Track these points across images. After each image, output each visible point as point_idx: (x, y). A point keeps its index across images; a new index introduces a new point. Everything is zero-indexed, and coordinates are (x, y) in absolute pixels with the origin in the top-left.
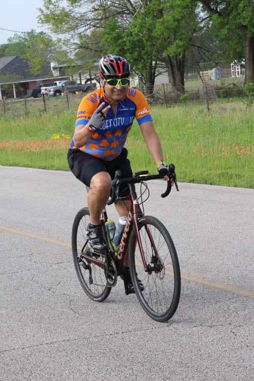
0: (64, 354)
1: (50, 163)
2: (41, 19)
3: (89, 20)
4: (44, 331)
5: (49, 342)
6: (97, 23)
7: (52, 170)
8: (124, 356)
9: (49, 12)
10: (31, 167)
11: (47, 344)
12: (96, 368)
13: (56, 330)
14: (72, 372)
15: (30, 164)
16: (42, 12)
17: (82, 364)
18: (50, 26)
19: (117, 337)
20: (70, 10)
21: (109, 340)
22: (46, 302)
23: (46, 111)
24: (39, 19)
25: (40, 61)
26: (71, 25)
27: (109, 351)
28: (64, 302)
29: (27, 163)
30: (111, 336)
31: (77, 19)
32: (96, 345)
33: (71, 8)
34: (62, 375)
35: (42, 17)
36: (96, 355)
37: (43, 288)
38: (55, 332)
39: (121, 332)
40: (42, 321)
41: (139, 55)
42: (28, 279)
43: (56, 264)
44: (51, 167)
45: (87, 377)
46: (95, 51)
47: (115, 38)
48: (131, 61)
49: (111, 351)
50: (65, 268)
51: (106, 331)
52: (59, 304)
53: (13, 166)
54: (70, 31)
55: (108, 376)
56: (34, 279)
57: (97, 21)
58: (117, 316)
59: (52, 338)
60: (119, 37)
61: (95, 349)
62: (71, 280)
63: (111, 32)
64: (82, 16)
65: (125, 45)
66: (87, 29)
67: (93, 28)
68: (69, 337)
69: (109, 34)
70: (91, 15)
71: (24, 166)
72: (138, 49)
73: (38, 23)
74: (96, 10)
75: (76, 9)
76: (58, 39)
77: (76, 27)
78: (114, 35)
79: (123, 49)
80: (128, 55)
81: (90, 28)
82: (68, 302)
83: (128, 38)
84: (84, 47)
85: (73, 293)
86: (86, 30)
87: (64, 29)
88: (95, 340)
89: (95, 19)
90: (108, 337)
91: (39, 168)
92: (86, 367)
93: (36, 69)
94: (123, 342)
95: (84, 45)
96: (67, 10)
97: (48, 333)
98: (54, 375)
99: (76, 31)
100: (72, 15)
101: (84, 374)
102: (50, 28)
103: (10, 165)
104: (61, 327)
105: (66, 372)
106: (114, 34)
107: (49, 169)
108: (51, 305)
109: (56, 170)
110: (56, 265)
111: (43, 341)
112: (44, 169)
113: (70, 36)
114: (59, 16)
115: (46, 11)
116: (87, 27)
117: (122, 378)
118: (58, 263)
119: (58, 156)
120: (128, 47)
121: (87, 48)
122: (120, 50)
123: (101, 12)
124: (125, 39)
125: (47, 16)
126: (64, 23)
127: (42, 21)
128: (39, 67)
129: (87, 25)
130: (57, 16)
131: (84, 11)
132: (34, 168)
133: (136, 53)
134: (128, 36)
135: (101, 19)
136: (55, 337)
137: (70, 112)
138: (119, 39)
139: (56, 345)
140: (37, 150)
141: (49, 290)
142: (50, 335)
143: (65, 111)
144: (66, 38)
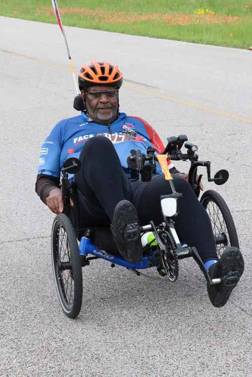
1: (199, 38)
4: (232, 199)
5: (241, 209)
7: (202, 44)
10: (179, 40)
13: (244, 199)
15: (178, 37)
28: (246, 172)
29: (174, 36)
37: (220, 158)
38: (243, 201)
40: (228, 189)
42: (203, 148)
43: (229, 135)
44: (200, 41)
50: (239, 140)
52: (241, 174)
53: (161, 38)
56: (209, 148)
59: (242, 206)
62: (248, 151)
71: (172, 39)
91: (188, 41)
97: (237, 201)
103: (158, 38)
107: (198, 43)
108: (234, 175)
109: (206, 44)
111: (233, 209)
118: (231, 135)
119: (207, 29)
132: (183, 41)
136: (244, 205)
139: (248, 213)
140: (185, 24)
141: (228, 160)
142: (240, 204)
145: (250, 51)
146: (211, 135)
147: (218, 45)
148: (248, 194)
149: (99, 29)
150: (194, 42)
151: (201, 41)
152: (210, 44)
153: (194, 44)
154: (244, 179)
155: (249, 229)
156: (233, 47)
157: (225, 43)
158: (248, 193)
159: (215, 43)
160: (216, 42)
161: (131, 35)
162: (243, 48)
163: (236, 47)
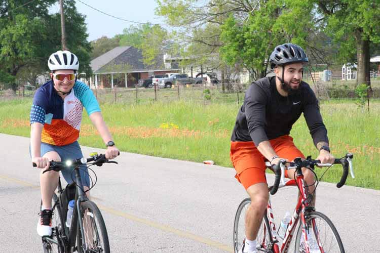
1: (158, 151)
2: (158, 11)
3: (205, 15)
6: (213, 18)
7: (159, 157)
9: (166, 5)
10: (138, 153)
15: (138, 150)
16: (160, 4)
18: (167, 19)
20: (187, 5)
23: (156, 100)
24: (155, 11)
25: (155, 51)
26: (187, 18)
29: (134, 149)
31: (193, 13)
33: (189, 2)
35: (159, 9)
44: (159, 155)
46: (209, 45)
54: (185, 24)
57: (213, 16)
60: (234, 34)
64: (199, 11)
66: (203, 24)
67: (208, 23)
69: (227, 29)
70: (207, 10)
71: (131, 152)
73: (155, 14)
74: (212, 5)
75: (193, 4)
76: (173, 30)
77: (192, 21)
81: (205, 22)
84: (198, 41)
86: (201, 24)
87: (180, 22)
89: (211, 14)
91: (147, 155)
93: (150, 59)
95: (198, 39)
96: (184, 4)
99: (192, 25)
100: (189, 9)
102: (166, 20)
107: (157, 156)
109: (164, 157)
112: (151, 156)
113: (185, 29)
114: (176, 9)
115: (163, 4)
116: (202, 22)
121: (201, 42)
123: (217, 7)
125: (164, 9)
126: (180, 17)
127: (159, 13)
128: (153, 58)
129: (203, 19)
130: (174, 9)
131: (200, 5)
135: (216, 15)
137: (180, 103)
140: (146, 137)
143: (176, 102)
144: (181, 31)
145: (204, 164)
146: (142, 248)
147: (175, 158)
150: (152, 155)
152: (169, 157)
153: (152, 157)
156: (190, 161)
157: (181, 156)
159: (172, 156)
161: (93, 147)
162: (197, 162)
163: (193, 161)
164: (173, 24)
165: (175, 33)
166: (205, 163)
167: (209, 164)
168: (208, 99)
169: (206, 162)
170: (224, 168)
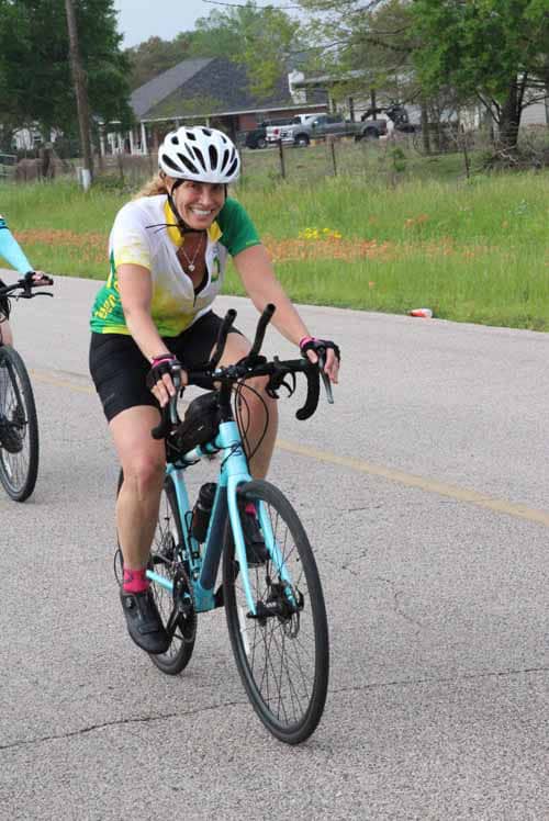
0: (400, 713)
1: (305, 291)
4: (345, 659)
5: (364, 682)
7: (310, 304)
8: (538, 725)
11: (356, 689)
12: (479, 749)
13: (372, 658)
14: (424, 754)
17: (445, 738)
19: (515, 680)
21: (497, 685)
22: (341, 594)
23: (283, 175)
25: (272, 69)
27: (501, 711)
28: (382, 595)
30: (500, 677)
32: (469, 695)
34: (404, 761)
36: (473, 719)
37: (328, 564)
38: (371, 662)
39: (523, 668)
40: (338, 637)
41: (491, 61)
43: (350, 510)
44: (307, 299)
45: (461, 768)
46: (393, 48)
47: (440, 21)
48: (475, 72)
49: (506, 712)
50: (372, 521)
51: (488, 666)
52: (372, 600)
54: (340, 5)
55: (508, 768)
58: (509, 632)
59: (367, 675)
60: (448, 20)
61: (470, 705)
63: (433, 10)
65: (462, 37)
68: (405, 675)
69: (427, 13)
72: (490, 46)
76: (313, 20)
78: (439, 15)
79: (457, 44)
80: (469, 59)
82: (391, 596)
83: (469, 23)
84: (370, 40)
85: (399, 578)
88: (468, 684)
90: (494, 678)
92: (454, 746)
93: (264, 85)
94: (531, 692)
95: (369, 37)
97: (356, 664)
98: (383, 760)
101: (453, 761)
104: (383, 652)
105: (411, 755)
106: (438, 13)
107: (304, 304)
109: (320, 305)
110: (352, 513)
111: (346, 681)
113: (340, 15)
117: (542, 774)
118: (355, 510)
119: (321, 275)
120: (470, 42)
121: (375, 43)
122: (450, 49)
124: (461, 25)
128: (270, 82)
133: (485, 56)
134: (467, 18)
136: (372, 673)
137: (337, 180)
138: (447, 25)
139: (379, 692)
141: (344, 568)
142: (362, 670)
143: (328, 178)
144: (330, 19)
145: (411, 318)
146: (313, 512)
147: (345, 307)
148: (382, 647)
149: (91, 277)
151: (309, 297)
152: (327, 305)
154: (376, 612)
155: (378, 729)
156: (380, 309)
157: (360, 301)
158: (383, 643)
159: (336, 303)
160: (340, 300)
162: (396, 313)
163: (384, 311)
164: (312, 5)
165: (316, 24)
166: (413, 315)
167: (422, 316)
168: (399, 170)
169: (415, 311)
170: (455, 324)
